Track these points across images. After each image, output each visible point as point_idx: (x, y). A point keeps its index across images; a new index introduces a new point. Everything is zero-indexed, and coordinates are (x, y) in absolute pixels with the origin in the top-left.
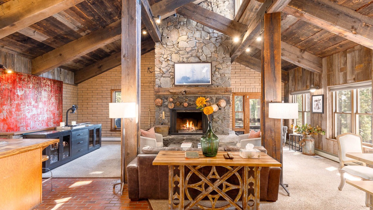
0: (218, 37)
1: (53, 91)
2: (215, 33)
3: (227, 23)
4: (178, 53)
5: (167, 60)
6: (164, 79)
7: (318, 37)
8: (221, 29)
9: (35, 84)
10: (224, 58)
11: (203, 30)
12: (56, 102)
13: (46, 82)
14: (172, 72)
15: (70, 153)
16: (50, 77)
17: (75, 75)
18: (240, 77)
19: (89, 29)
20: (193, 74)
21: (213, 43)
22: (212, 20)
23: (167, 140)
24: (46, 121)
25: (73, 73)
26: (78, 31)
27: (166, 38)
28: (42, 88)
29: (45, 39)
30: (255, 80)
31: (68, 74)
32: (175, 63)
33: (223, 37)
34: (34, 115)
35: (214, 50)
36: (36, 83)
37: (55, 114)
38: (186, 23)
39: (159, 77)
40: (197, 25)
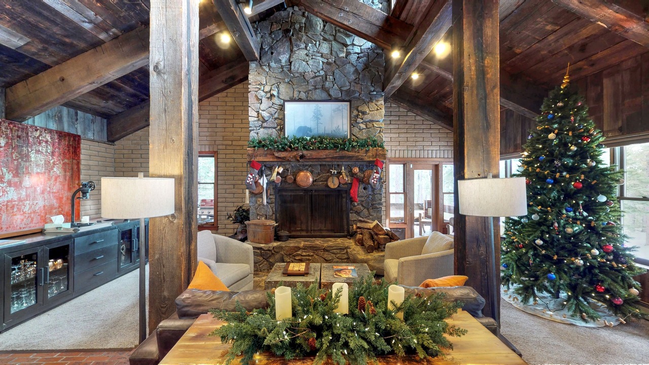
0: (361, 53)
1: (57, 154)
2: (355, 45)
3: (378, 20)
4: (290, 82)
5: (271, 95)
6: (266, 131)
7: (550, 45)
8: (367, 32)
9: (11, 139)
10: (373, 93)
11: (335, 40)
12: (65, 176)
13: (40, 135)
14: (280, 119)
15: (70, 282)
16: (52, 125)
17: (109, 124)
18: (399, 131)
19: (114, 25)
20: (318, 123)
21: (352, 64)
22: (351, 14)
23: (269, 250)
24: (41, 212)
25: (105, 121)
26: (92, 29)
27: (269, 53)
28: (31, 148)
29: (21, 43)
30: (423, 135)
31: (93, 122)
32: (285, 101)
33: (369, 53)
34: (11, 201)
35: (354, 78)
36: (15, 137)
37: (62, 198)
38: (304, 25)
39: (256, 127)
40: (323, 29)
